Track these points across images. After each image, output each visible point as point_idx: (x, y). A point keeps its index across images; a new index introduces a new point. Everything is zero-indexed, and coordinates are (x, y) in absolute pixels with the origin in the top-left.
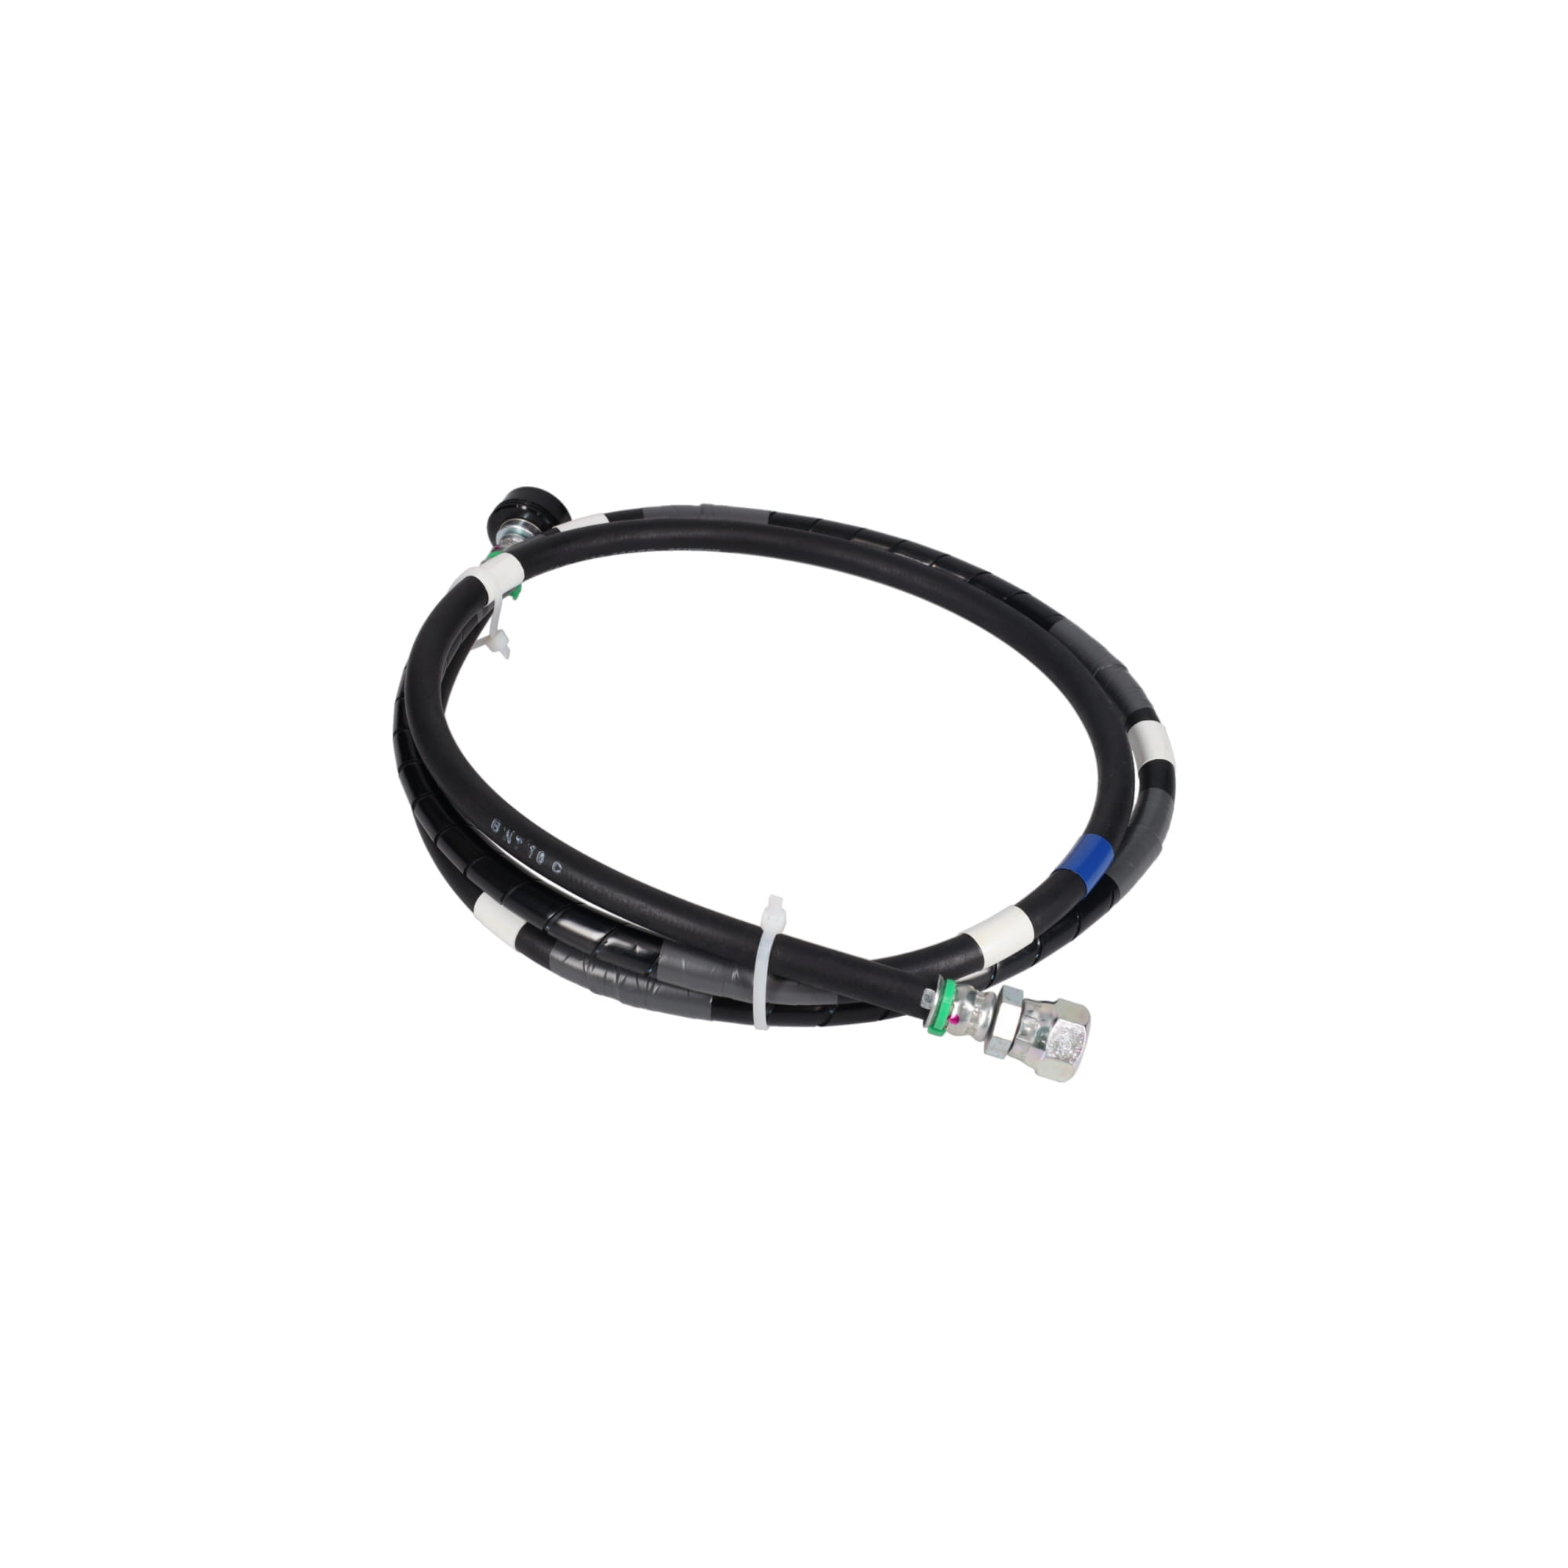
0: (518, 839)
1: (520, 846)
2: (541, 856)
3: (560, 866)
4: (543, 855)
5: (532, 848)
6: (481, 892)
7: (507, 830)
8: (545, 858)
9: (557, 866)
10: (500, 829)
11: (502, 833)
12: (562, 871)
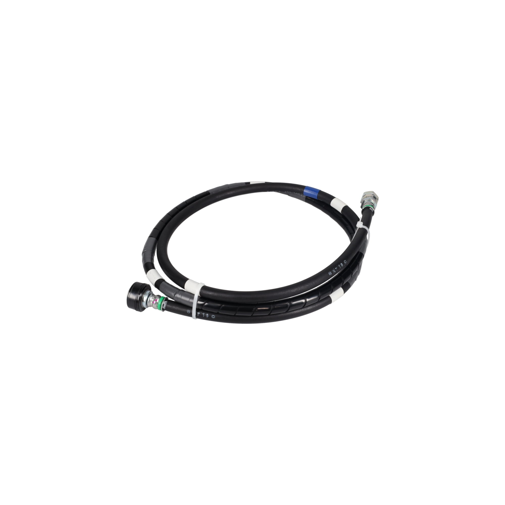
6: (329, 297)
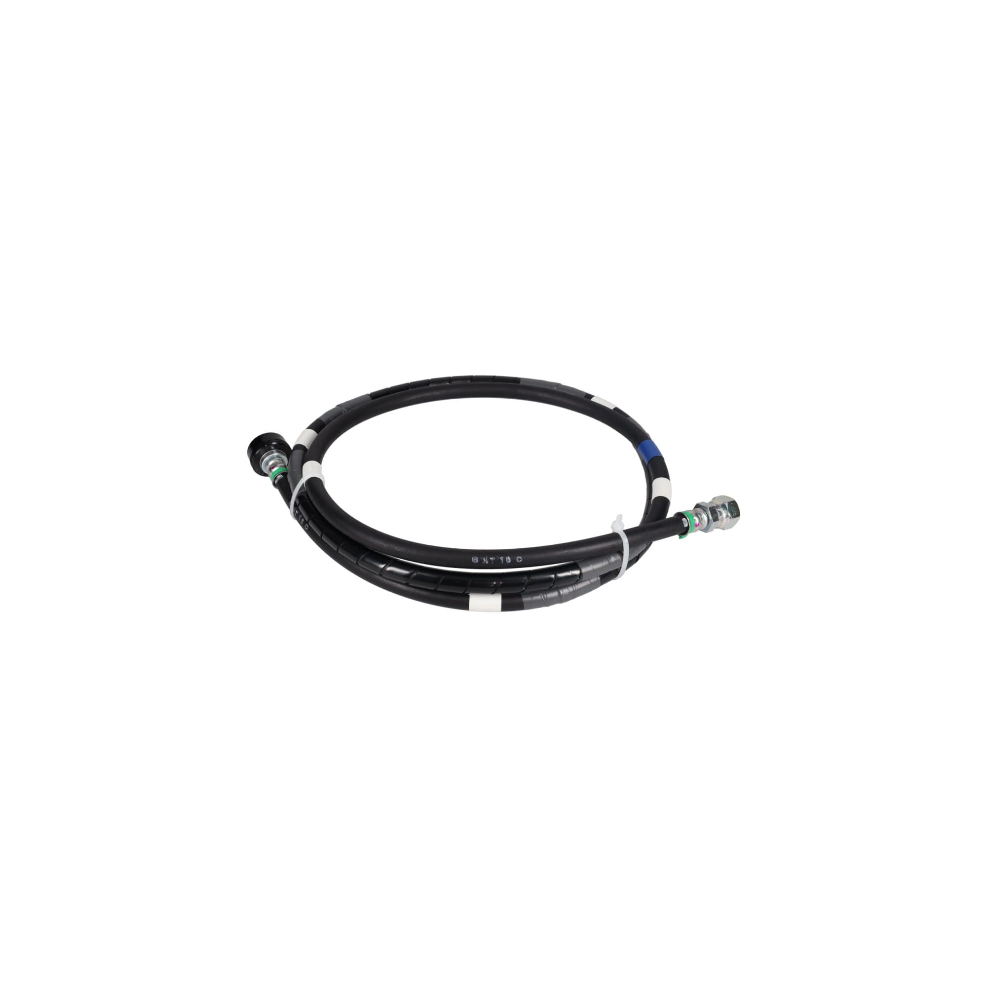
0: (491, 559)
1: (494, 561)
2: (509, 559)
3: (521, 558)
4: (509, 558)
5: (502, 558)
7: (483, 558)
8: (511, 559)
9: (519, 559)
10: (479, 560)
11: (481, 561)
12: (523, 559)
